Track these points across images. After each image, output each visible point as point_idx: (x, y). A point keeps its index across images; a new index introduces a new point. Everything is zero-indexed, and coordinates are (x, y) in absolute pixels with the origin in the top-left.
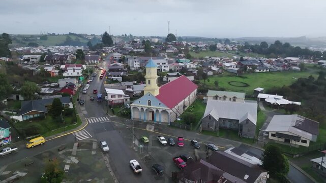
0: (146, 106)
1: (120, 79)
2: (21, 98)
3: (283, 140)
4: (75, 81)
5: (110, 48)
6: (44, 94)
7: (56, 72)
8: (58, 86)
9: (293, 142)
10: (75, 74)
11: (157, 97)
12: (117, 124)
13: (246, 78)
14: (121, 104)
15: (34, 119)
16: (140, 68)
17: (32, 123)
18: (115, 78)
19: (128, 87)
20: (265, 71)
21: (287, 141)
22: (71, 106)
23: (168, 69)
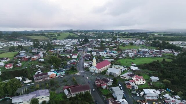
0: (93, 69)
1: (89, 59)
2: (63, 65)
3: (123, 78)
4: (75, 60)
5: (87, 44)
6: (68, 64)
7: (70, 57)
8: (71, 62)
9: (125, 78)
10: (75, 58)
11: (96, 66)
12: (86, 72)
13: (135, 60)
14: (88, 68)
15: (68, 70)
16: (96, 55)
17: (68, 71)
18: (87, 59)
19: (90, 63)
20: (145, 57)
21: (124, 78)
22: (75, 68)
23: (106, 56)
